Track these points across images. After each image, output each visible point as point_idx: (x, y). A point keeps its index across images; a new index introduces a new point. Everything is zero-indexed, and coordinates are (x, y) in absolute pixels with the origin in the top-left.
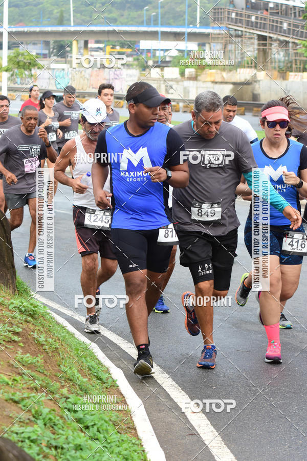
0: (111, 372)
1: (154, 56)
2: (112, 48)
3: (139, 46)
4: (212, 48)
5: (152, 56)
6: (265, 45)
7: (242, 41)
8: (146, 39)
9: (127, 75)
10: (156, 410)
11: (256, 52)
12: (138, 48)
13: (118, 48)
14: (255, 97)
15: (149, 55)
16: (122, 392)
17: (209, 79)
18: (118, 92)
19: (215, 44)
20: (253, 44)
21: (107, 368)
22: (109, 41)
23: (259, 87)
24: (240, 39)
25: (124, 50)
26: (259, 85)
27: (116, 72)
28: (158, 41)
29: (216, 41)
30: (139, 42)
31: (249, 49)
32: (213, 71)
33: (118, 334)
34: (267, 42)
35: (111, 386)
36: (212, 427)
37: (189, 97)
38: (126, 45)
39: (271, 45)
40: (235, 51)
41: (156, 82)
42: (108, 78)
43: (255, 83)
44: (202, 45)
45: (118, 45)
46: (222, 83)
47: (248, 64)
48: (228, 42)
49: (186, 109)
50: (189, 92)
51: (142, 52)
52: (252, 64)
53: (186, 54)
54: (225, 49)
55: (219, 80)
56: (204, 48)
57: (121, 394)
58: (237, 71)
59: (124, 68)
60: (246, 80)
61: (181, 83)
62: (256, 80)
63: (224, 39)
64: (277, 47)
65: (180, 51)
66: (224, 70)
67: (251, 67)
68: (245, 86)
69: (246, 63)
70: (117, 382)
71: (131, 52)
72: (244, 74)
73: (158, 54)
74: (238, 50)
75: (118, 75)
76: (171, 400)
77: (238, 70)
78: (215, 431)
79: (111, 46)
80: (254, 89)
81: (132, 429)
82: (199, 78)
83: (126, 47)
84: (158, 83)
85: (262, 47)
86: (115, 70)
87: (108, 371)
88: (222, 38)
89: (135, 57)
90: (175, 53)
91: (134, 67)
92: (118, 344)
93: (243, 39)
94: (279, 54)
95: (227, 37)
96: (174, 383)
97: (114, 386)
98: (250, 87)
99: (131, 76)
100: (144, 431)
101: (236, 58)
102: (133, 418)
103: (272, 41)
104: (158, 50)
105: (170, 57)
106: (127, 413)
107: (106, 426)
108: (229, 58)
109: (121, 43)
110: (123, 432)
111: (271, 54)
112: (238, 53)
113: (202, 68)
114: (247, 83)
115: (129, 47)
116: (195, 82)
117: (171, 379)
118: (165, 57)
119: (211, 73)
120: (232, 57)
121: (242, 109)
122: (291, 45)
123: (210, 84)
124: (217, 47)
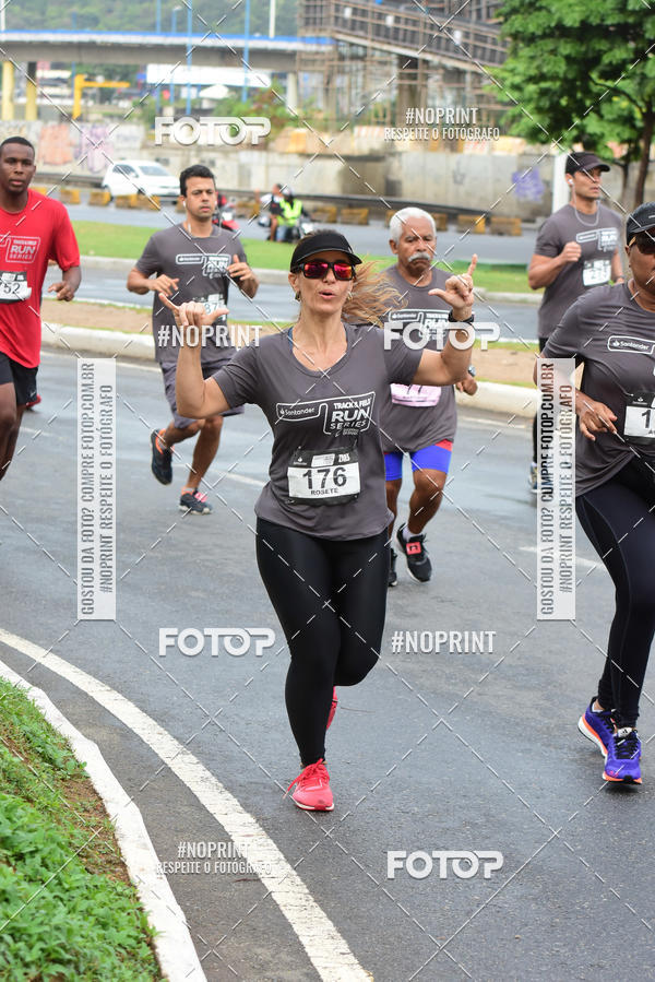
0: (74, 747)
1: (177, 98)
2: (88, 80)
3: (145, 77)
4: (301, 82)
5: (172, 99)
6: (413, 77)
7: (365, 68)
8: (159, 62)
9: (118, 136)
10: (169, 829)
11: (395, 92)
12: (142, 81)
13: (100, 81)
14: (391, 188)
15: (167, 95)
16: (97, 787)
17: (292, 147)
18: (98, 172)
19: (306, 75)
20: (388, 75)
21: (65, 739)
22: (80, 64)
23: (401, 167)
24: (360, 64)
25: (114, 84)
26: (400, 161)
27: (94, 131)
28: (185, 67)
29: (310, 68)
30: (145, 68)
31: (379, 87)
32: (303, 131)
33: (89, 673)
34: (420, 71)
35: (72, 776)
36: (289, 866)
37: (249, 185)
38: (117, 74)
39: (427, 77)
40: (350, 88)
41: (180, 152)
42: (77, 141)
43: (391, 159)
44: (279, 76)
45: (100, 74)
46: (320, 156)
47: (377, 116)
48: (336, 69)
49: (243, 211)
50: (249, 175)
51: (152, 88)
52: (385, 116)
53: (244, 94)
54: (328, 83)
55: (314, 148)
56: (284, 83)
57: (95, 792)
58: (352, 131)
59: (112, 122)
60: (372, 150)
61: (232, 156)
62: (393, 150)
63: (327, 63)
64: (441, 83)
65: (231, 88)
66: (325, 129)
67: (383, 124)
68: (370, 165)
69: (373, 115)
70: (85, 768)
71: (128, 88)
72: (367, 139)
73: (184, 93)
74: (357, 88)
75: (98, 137)
76: (202, 808)
77: (356, 129)
78: (294, 873)
79: (86, 76)
80: (388, 170)
81: (117, 864)
82: (272, 145)
83: (118, 78)
84: (183, 155)
85: (407, 82)
86: (93, 127)
87: (66, 746)
88: (323, 61)
89: (136, 99)
90: (221, 93)
91: (135, 120)
92: (91, 694)
93: (368, 63)
94: (443, 97)
95: (332, 60)
96: (208, 774)
97: (79, 776)
98: (380, 167)
99: (126, 139)
100: (143, 870)
101: (351, 104)
102: (119, 843)
103: (428, 68)
104: (185, 85)
105: (212, 100)
106: (109, 832)
107: (61, 855)
108: (338, 103)
109: (106, 70)
110: (96, 871)
111: (427, 96)
112: (357, 94)
113: (279, 123)
114: (373, 158)
115: (125, 77)
116: (264, 154)
117: (201, 767)
118: (200, 100)
119: (298, 136)
120: (344, 102)
121: (364, 212)
122: (468, 78)
123: (296, 160)
124: (312, 80)
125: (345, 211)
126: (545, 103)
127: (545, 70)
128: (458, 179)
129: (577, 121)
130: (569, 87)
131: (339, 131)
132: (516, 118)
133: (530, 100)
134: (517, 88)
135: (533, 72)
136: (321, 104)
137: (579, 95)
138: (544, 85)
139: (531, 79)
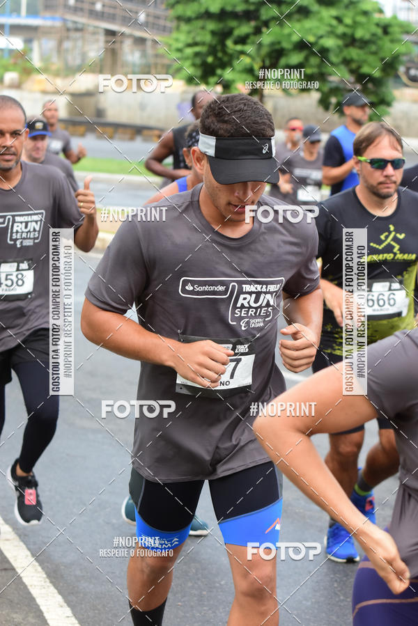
4: (43, 45)
7: (83, 37)
11: (102, 51)
14: (100, 113)
17: (37, 87)
19: (46, 41)
20: (97, 41)
23: (106, 100)
24: (80, 34)
26: (105, 97)
29: (48, 37)
31: (92, 48)
32: (43, 77)
34: (118, 38)
39: (122, 42)
40: (73, 49)
43: (99, 95)
44: (28, 41)
48: (63, 38)
52: (96, 67)
53: (6, 54)
54: (60, 46)
55: (50, 88)
56: (31, 45)
58: (74, 77)
60: (88, 89)
63: (58, 34)
64: (132, 46)
66: (57, 74)
67: (94, 72)
68: (87, 100)
72: (84, 82)
77: (77, 75)
80: (98, 102)
82: (23, 86)
93: (85, 34)
94: (133, 55)
95: (61, 32)
98: (92, 100)
101: (74, 59)
103: (123, 37)
108: (66, 59)
111: (122, 54)
112: (77, 53)
113: (27, 72)
114: (89, 94)
116: (18, 92)
119: (40, 79)
120: (70, 58)
121: (82, 129)
122: (149, 44)
123: (38, 96)
124: (49, 44)
125: (71, 128)
126: (198, 61)
127: (198, 39)
128: (142, 107)
129: (219, 72)
130: (213, 51)
131: (66, 76)
132: (179, 70)
133: (187, 58)
134: (179, 50)
135: (190, 41)
136: (55, 59)
137: (220, 55)
138: (197, 49)
139: (189, 45)
